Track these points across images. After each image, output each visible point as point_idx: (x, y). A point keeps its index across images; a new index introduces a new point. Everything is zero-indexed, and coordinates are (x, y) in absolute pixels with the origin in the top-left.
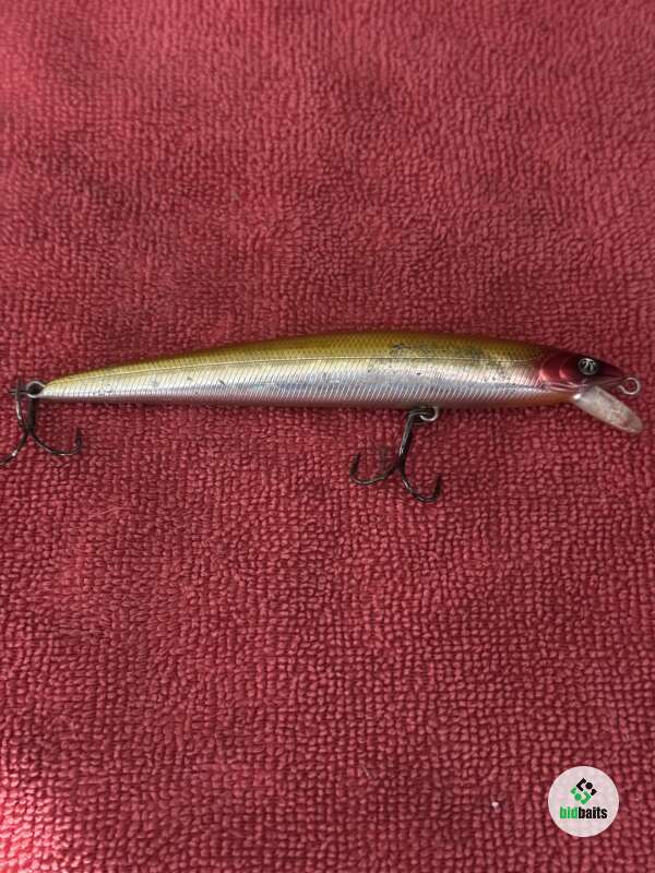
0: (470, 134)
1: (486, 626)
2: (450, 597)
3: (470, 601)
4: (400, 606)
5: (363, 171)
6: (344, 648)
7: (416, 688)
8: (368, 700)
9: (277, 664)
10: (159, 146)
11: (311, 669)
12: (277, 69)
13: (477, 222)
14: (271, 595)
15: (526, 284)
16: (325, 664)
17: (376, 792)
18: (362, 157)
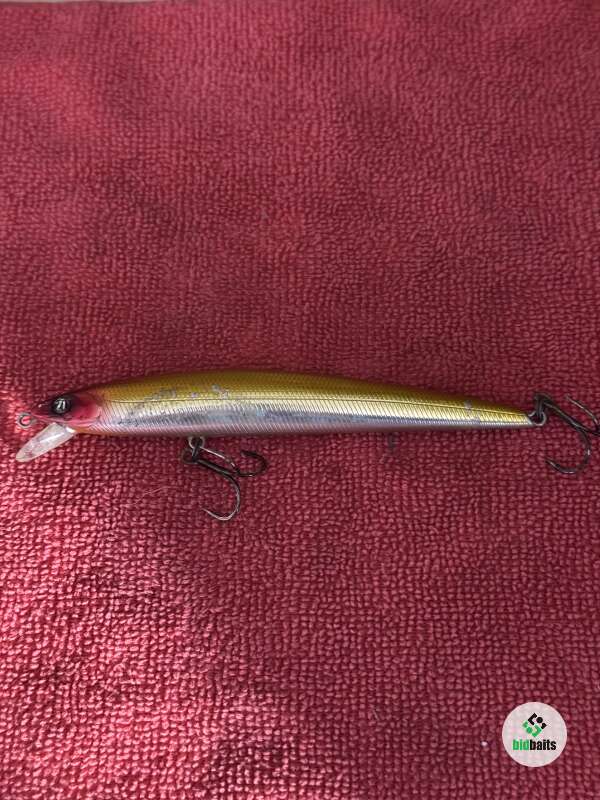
0: (469, 158)
1: (478, 591)
2: (447, 566)
5: (375, 192)
6: (356, 609)
7: (418, 643)
8: (377, 653)
10: (200, 171)
12: (301, 101)
14: (295, 563)
15: (515, 293)
17: (383, 733)
18: (375, 180)
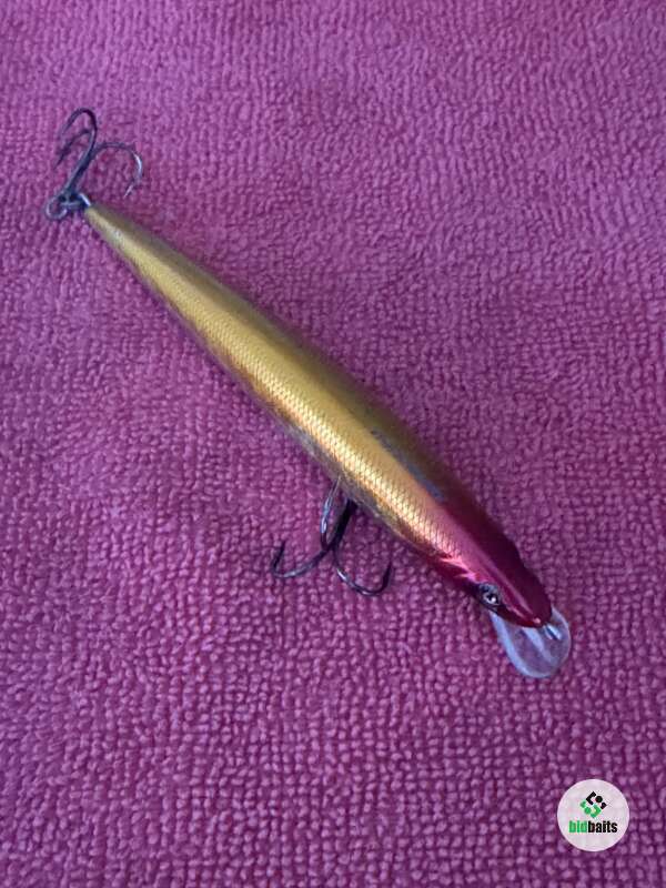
3: (454, 709)
4: (360, 715)
9: (191, 798)
11: (236, 804)
13: (460, 238)
16: (255, 799)
